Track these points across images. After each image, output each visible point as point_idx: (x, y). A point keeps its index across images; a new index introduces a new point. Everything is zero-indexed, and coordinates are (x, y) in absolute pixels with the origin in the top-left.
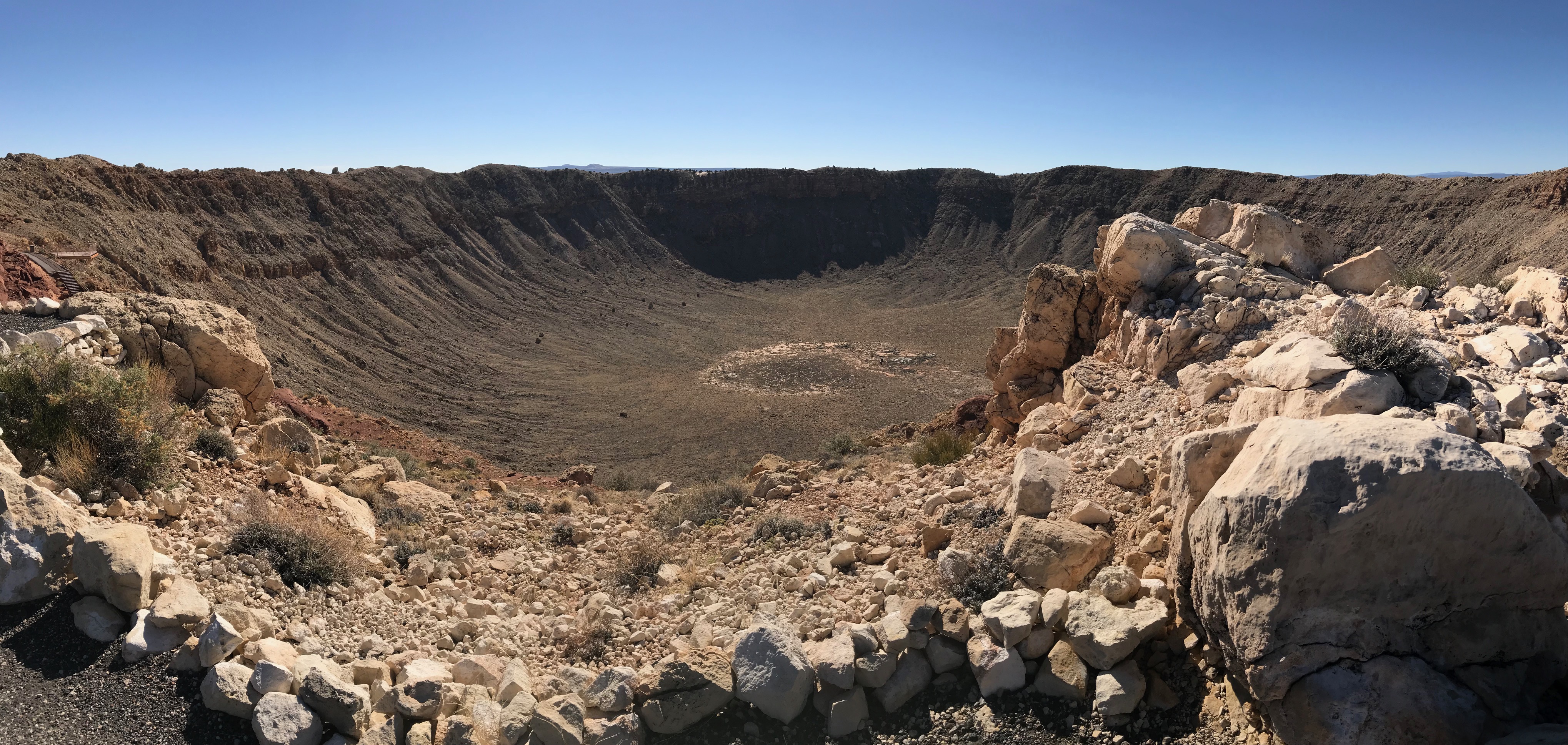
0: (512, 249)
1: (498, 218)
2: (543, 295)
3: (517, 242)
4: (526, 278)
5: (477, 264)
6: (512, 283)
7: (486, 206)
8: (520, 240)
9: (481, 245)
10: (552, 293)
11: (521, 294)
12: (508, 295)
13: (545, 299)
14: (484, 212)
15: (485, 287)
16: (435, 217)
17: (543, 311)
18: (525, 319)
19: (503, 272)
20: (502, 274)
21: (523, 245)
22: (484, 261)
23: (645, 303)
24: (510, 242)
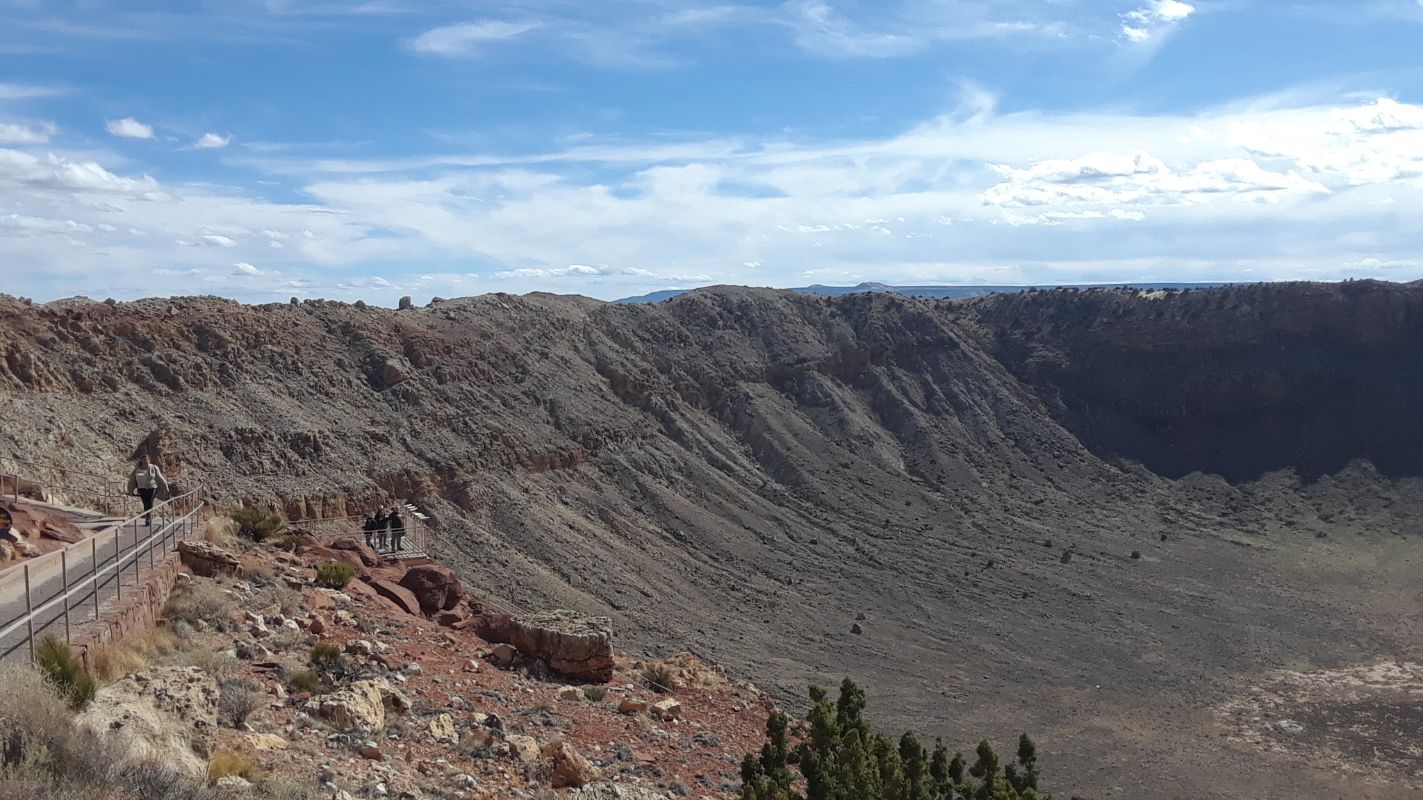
0: (776, 443)
1: (742, 384)
2: (850, 535)
3: (784, 431)
4: (808, 499)
5: (714, 473)
6: (783, 509)
7: (716, 363)
8: (788, 426)
9: (714, 436)
10: (865, 530)
11: (807, 532)
12: (780, 536)
13: (853, 542)
14: (713, 374)
15: (734, 518)
16: (618, 384)
17: (851, 567)
18: (820, 584)
19: (762, 487)
20: (762, 491)
21: (796, 435)
22: (723, 467)
23: (1053, 551)
24: (769, 429)
